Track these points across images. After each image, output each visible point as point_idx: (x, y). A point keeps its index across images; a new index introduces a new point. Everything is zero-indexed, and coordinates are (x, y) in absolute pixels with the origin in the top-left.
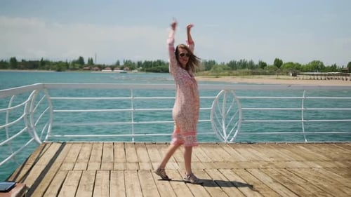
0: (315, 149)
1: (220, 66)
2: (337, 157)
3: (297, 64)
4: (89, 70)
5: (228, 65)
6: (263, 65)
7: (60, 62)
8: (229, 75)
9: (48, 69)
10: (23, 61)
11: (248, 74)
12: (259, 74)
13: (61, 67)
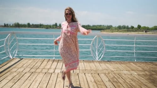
0: (138, 65)
1: (114, 28)
2: (147, 69)
3: (148, 27)
4: (59, 28)
5: (117, 27)
6: (132, 27)
7: (48, 25)
8: (117, 31)
9: (43, 28)
10: (33, 24)
11: (125, 31)
12: (130, 31)
13: (48, 27)
